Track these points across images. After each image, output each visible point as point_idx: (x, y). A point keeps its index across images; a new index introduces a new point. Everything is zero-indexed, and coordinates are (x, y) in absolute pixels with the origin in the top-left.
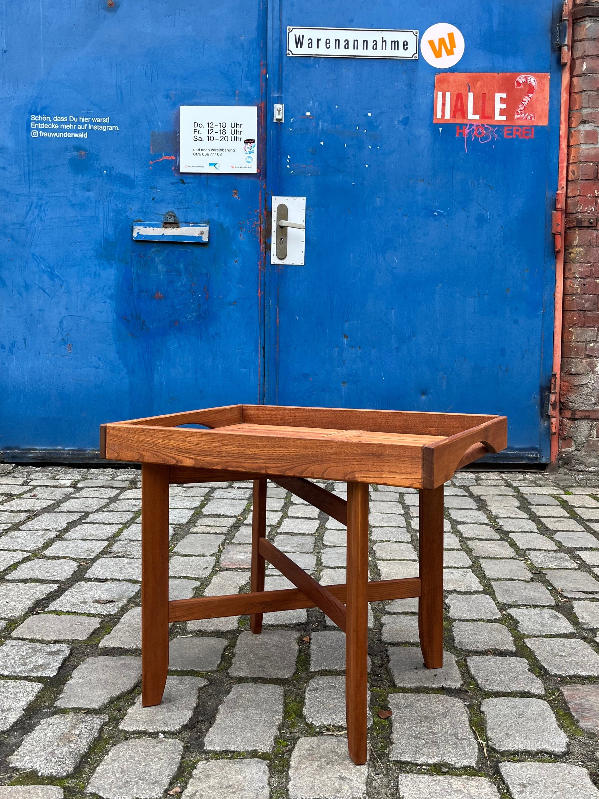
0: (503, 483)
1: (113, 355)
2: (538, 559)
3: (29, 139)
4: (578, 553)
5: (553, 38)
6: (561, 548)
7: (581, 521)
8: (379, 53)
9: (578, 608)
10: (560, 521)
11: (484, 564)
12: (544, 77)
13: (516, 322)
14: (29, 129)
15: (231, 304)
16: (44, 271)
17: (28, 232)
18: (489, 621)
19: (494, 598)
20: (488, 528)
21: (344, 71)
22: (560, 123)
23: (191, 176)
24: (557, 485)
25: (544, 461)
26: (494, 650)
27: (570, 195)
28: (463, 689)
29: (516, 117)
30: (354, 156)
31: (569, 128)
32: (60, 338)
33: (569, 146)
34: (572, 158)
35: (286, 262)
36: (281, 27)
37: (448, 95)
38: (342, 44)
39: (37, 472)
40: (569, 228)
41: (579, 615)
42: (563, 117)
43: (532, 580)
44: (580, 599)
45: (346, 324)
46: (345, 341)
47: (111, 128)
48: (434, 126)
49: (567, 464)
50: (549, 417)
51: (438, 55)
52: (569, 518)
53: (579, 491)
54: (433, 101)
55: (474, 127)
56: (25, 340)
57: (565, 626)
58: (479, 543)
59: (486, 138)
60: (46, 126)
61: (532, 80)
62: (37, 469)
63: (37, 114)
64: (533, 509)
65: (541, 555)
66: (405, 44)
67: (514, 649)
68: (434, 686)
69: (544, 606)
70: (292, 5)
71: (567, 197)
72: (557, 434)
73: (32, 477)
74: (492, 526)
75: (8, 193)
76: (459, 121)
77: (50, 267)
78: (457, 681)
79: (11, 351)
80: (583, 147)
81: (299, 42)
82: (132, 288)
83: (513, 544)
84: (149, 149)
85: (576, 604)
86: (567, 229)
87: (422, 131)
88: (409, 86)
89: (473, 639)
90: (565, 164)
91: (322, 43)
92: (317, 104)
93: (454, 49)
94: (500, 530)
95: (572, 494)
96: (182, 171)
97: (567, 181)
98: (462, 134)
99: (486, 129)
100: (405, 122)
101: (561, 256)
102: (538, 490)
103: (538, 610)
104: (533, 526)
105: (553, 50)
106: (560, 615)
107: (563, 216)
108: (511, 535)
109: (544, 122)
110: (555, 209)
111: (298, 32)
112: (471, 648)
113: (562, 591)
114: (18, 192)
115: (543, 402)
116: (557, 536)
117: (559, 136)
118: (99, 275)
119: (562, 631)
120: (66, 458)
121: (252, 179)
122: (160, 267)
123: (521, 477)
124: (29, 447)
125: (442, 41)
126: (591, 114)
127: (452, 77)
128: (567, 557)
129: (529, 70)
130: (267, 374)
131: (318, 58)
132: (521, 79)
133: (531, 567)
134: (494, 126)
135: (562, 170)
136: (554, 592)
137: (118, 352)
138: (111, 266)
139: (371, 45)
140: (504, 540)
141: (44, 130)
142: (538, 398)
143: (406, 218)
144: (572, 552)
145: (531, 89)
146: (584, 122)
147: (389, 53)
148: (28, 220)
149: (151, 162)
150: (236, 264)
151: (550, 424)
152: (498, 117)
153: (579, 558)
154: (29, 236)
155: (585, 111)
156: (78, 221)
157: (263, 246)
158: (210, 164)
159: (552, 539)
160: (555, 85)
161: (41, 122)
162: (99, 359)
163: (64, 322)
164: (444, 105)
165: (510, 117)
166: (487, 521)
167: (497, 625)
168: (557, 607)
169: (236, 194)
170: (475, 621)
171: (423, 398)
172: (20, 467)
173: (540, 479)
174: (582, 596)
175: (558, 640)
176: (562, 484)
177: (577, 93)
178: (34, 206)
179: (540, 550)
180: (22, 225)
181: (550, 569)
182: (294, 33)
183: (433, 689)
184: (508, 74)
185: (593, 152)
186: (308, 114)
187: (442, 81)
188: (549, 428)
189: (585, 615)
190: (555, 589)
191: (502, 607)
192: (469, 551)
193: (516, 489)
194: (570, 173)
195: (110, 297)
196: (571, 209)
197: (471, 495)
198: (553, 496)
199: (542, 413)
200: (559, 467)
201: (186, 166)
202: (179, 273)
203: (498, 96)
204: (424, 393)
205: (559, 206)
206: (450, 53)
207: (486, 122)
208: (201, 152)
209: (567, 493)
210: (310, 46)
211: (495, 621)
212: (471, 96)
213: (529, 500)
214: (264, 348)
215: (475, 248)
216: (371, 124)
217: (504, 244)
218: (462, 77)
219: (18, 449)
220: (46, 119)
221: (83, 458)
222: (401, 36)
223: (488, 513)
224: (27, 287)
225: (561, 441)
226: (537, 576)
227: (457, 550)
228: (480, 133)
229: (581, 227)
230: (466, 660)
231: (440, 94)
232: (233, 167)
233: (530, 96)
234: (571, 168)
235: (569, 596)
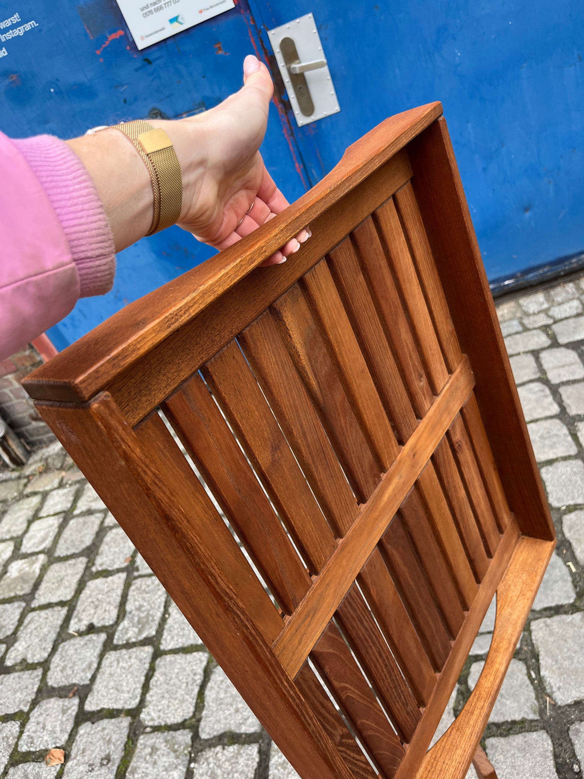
23: (154, 49)
35: (316, 116)
47: (28, 27)
84: (86, 35)
96: (140, 47)
121: (231, 18)
149: (98, 52)
158: (172, 21)
169: (220, 49)
171: (528, 214)
201: (142, 38)
204: (526, 209)
208: (152, 8)
232: (201, 12)
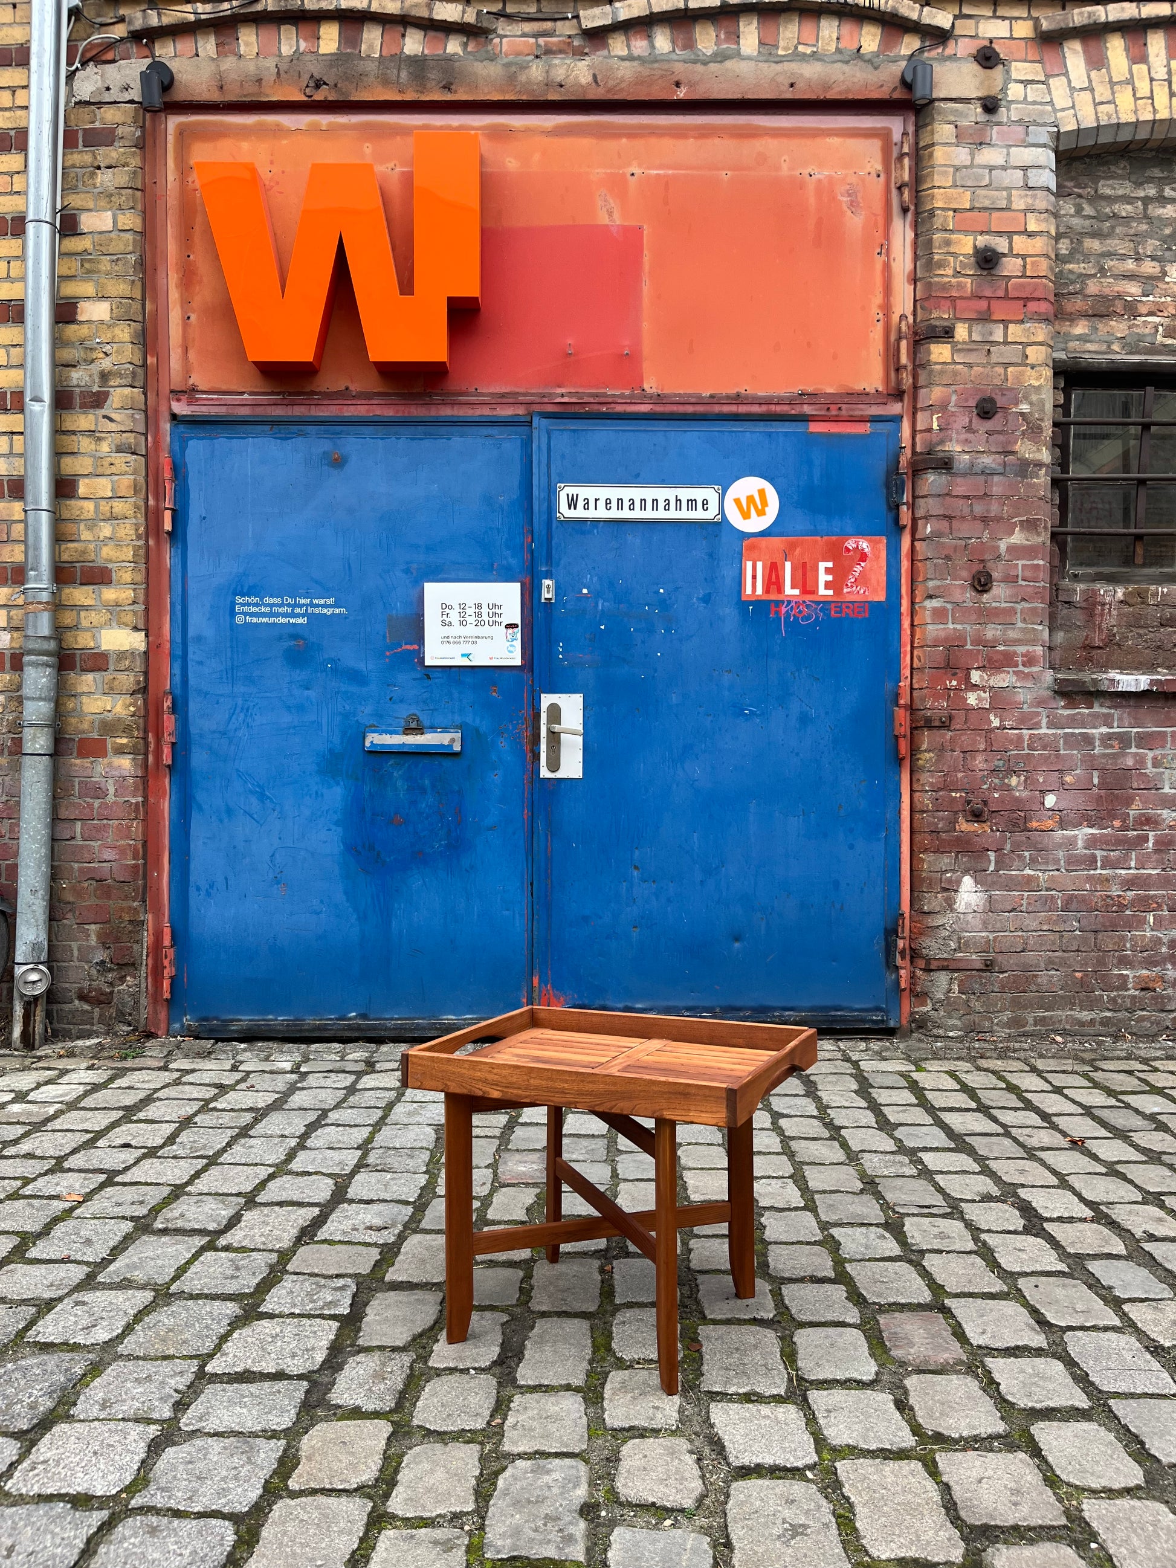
0: (839, 1055)
1: (339, 897)
3: (233, 626)
8: (673, 514)
12: (879, 542)
13: (852, 847)
14: (233, 614)
15: (489, 829)
16: (251, 792)
17: (230, 742)
21: (629, 538)
23: (438, 670)
24: (908, 1058)
25: (892, 1024)
27: (916, 686)
29: (846, 590)
30: (643, 642)
32: (271, 876)
33: (912, 626)
34: (917, 641)
35: (559, 775)
36: (549, 486)
37: (760, 565)
38: (626, 504)
39: (245, 1050)
40: (916, 729)
42: (905, 590)
45: (637, 852)
46: (635, 873)
47: (337, 611)
48: (743, 604)
49: (921, 1027)
50: (896, 969)
51: (746, 515)
53: (935, 1065)
54: (741, 573)
55: (793, 604)
56: (226, 879)
59: (808, 618)
60: (253, 609)
61: (864, 545)
62: (243, 1046)
63: (243, 595)
66: (705, 503)
70: (563, 456)
71: (912, 689)
72: (908, 990)
73: (239, 1057)
75: (206, 694)
76: (773, 597)
77: (259, 786)
79: (208, 894)
80: (931, 627)
81: (572, 504)
82: (364, 811)
84: (384, 637)
86: (913, 729)
87: (727, 611)
88: (711, 555)
90: (909, 649)
91: (601, 504)
92: (596, 578)
93: (766, 509)
95: (924, 1070)
96: (427, 664)
97: (912, 669)
98: (778, 613)
99: (807, 607)
100: (707, 599)
101: (907, 763)
102: (883, 1066)
105: (889, 509)
107: (908, 714)
109: (881, 596)
110: (897, 706)
111: (571, 490)
114: (219, 692)
115: (890, 949)
117: (901, 614)
118: (322, 795)
120: (279, 1031)
121: (515, 672)
122: (399, 783)
123: (863, 1046)
124: (231, 1017)
125: (751, 499)
126: (939, 587)
127: (765, 542)
129: (860, 533)
130: (536, 917)
131: (596, 522)
132: (851, 544)
134: (818, 603)
135: (905, 657)
137: (346, 893)
138: (338, 784)
139: (661, 505)
141: (252, 615)
142: (883, 944)
143: (710, 718)
145: (864, 557)
146: (930, 597)
147: (684, 514)
148: (232, 726)
149: (388, 654)
150: (496, 778)
151: (898, 977)
152: (822, 591)
154: (233, 747)
155: (931, 584)
156: (295, 727)
157: (529, 754)
158: (463, 655)
160: (893, 551)
161: (249, 605)
162: (322, 902)
163: (277, 856)
164: (754, 578)
165: (839, 591)
169: (495, 691)
172: (220, 1044)
173: (887, 1049)
176: (914, 1055)
178: (238, 710)
180: (223, 733)
182: (566, 492)
184: (834, 538)
185: (942, 634)
186: (585, 591)
187: (752, 549)
188: (898, 983)
193: (856, 1064)
194: (916, 660)
195: (337, 824)
196: (919, 705)
198: (901, 1074)
199: (887, 963)
200: (912, 1031)
201: (432, 658)
202: (423, 790)
203: (823, 566)
204: (737, 939)
205: (902, 702)
206: (761, 512)
207: (808, 598)
208: (451, 640)
209: (918, 1069)
210: (586, 507)
212: (788, 565)
213: (871, 1081)
214: (532, 884)
215: (797, 754)
216: (664, 604)
218: (776, 542)
219: (217, 1019)
220: (255, 601)
221: (301, 1031)
222: (699, 493)
223: (818, 1101)
224: (229, 811)
225: (913, 999)
228: (800, 612)
229: (930, 728)
231: (749, 565)
232: (491, 658)
233: (863, 565)
234: (916, 653)
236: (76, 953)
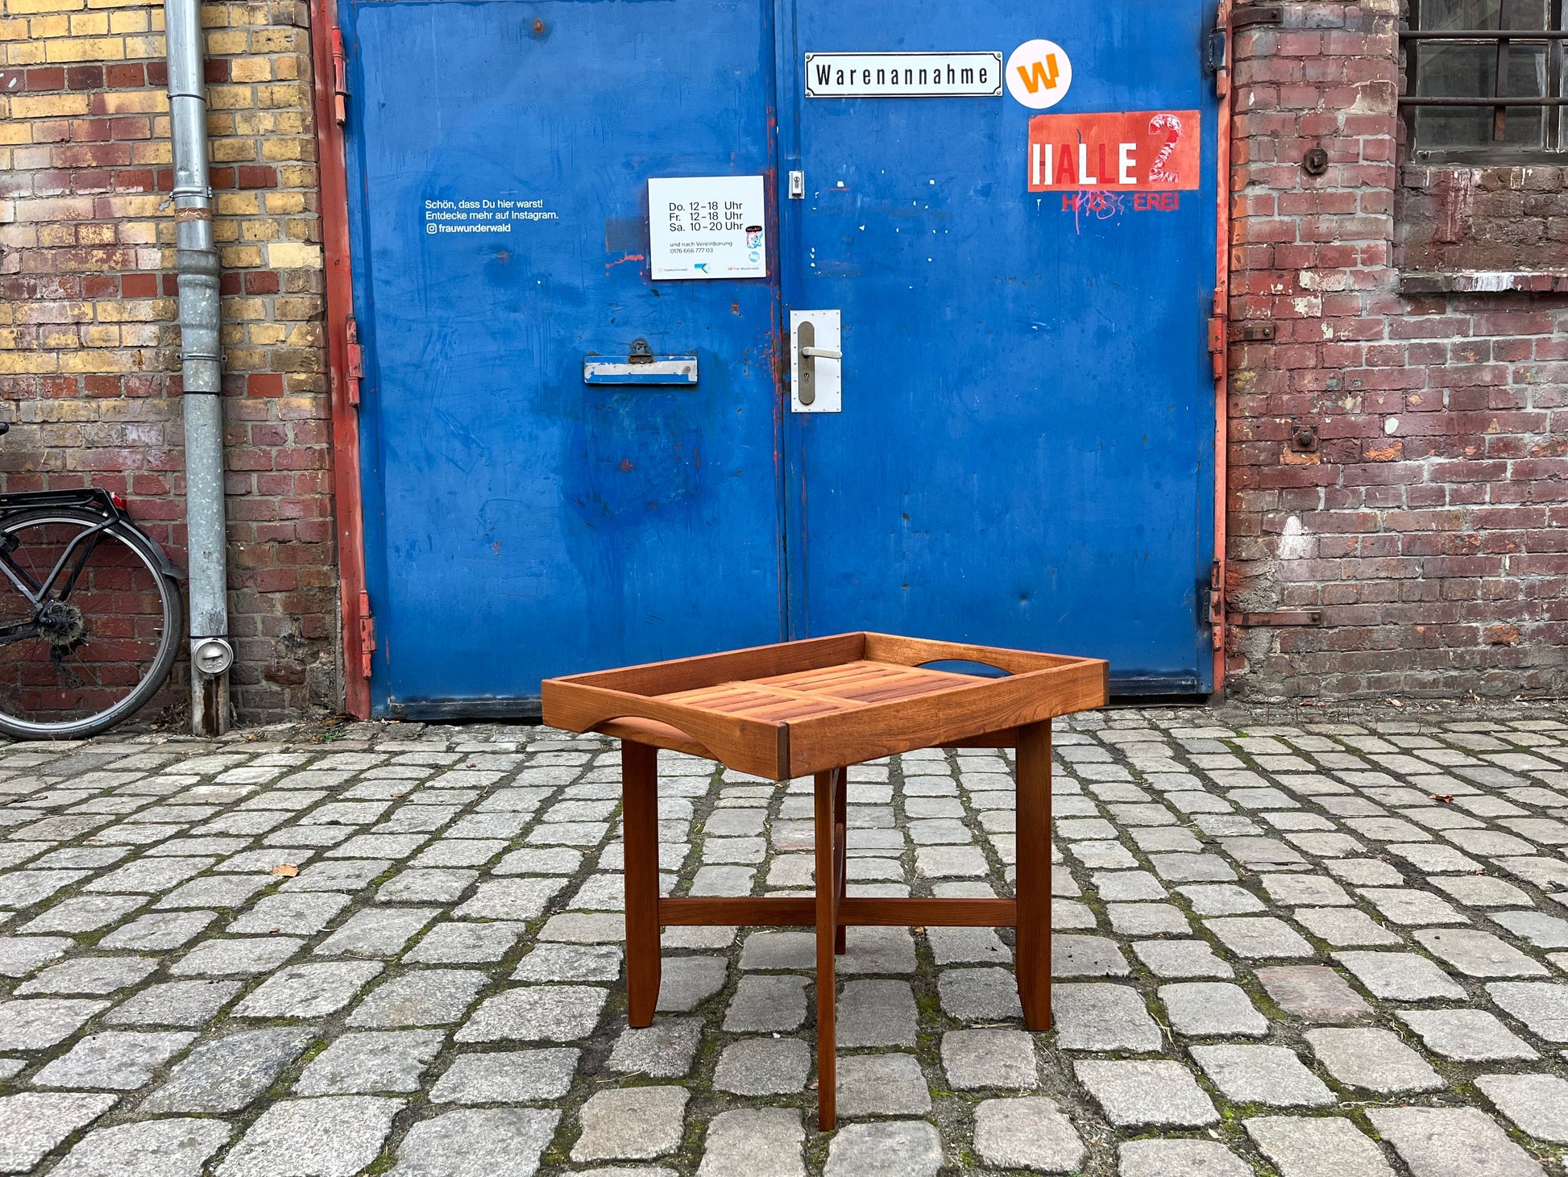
0: (1145, 725)
1: (561, 556)
2: (1208, 825)
3: (424, 237)
4: (1263, 815)
5: (1204, 59)
6: (1238, 810)
7: (1263, 772)
8: (944, 88)
9: (1267, 881)
10: (1234, 774)
11: (1135, 833)
12: (1190, 117)
13: (1158, 485)
14: (423, 222)
15: (733, 474)
16: (454, 435)
17: (427, 376)
18: (1153, 901)
19: (1156, 874)
20: (1132, 787)
21: (893, 118)
22: (1216, 185)
23: (668, 284)
24: (1225, 725)
25: (1204, 689)
26: (1165, 934)
27: (1234, 292)
28: (1132, 976)
29: (1151, 178)
30: (911, 245)
31: (1231, 192)
32: (482, 533)
33: (1230, 219)
34: (1235, 238)
35: (813, 408)
36: (795, 55)
37: (1049, 148)
38: (888, 76)
39: (459, 732)
40: (1234, 343)
41: (1270, 891)
42: (1221, 176)
43: (1203, 851)
44: (1269, 872)
45: (906, 498)
46: (905, 523)
47: (546, 216)
48: (1029, 197)
49: (1238, 693)
50: (1210, 625)
51: (1032, 88)
52: (1246, 769)
53: (1258, 731)
54: (1026, 160)
55: (1089, 195)
56: (429, 537)
57: (1253, 903)
58: (1123, 807)
59: (1107, 212)
60: (448, 216)
61: (1174, 121)
62: (457, 728)
63: (433, 199)
64: (1194, 759)
65: (1212, 819)
66: (983, 73)
67: (1190, 931)
68: (1097, 974)
69: (1223, 882)
70: (811, 19)
71: (1229, 296)
72: (1222, 650)
73: (454, 739)
74: (1138, 785)
75: (396, 320)
76: (1066, 187)
77: (462, 427)
78: (1123, 968)
79: (410, 556)
80: (1252, 220)
81: (823, 77)
82: (586, 455)
83: (1171, 807)
84: (603, 245)
85: (1263, 877)
86: (1230, 344)
87: (1011, 204)
88: (991, 137)
89: (1136, 922)
90: (1226, 247)
91: (858, 77)
92: (852, 169)
93: (1057, 79)
94: (1149, 789)
95: (1247, 736)
96: (654, 277)
97: (1230, 271)
98: (1070, 206)
99: (1106, 198)
100: (986, 191)
101: (1223, 384)
102: (1198, 733)
103: (1216, 887)
104: (1196, 782)
105: (1205, 75)
106: (1245, 891)
107: (1225, 325)
108: (1166, 795)
109: (1194, 185)
110: (1213, 315)
111: (822, 61)
112: (1135, 932)
113: (1245, 863)
114: (411, 317)
115: (1201, 603)
116: (1231, 795)
117: (1216, 205)
118: (537, 438)
119: (1250, 910)
120: (498, 711)
121: (758, 285)
122: (626, 422)
123: (1171, 714)
124: (443, 697)
125: (1037, 67)
126: (1263, 170)
127: (1053, 120)
128: (1248, 821)
129: (1169, 107)
130: (790, 575)
131: (852, 99)
132: (1157, 121)
133: (1200, 836)
134: (1118, 194)
135: (1222, 257)
136: (1235, 864)
137: (569, 552)
138: (555, 423)
139: (931, 76)
140: (1158, 802)
141: (446, 223)
142: (1193, 597)
143: (991, 337)
144: (1253, 813)
145: (1173, 136)
146: (1253, 183)
147: (959, 88)
148: (427, 358)
149: (607, 266)
150: (739, 414)
151: (1212, 635)
152: (1124, 179)
153: (1265, 822)
154: (430, 382)
155: (1253, 167)
156: (502, 357)
157: (778, 385)
158: (697, 266)
159: (1225, 798)
160: (1209, 128)
161: (441, 210)
162: (542, 562)
163: (487, 509)
164: (1042, 163)
165: (1142, 179)
166: (1130, 778)
167: (1164, 906)
168: (1241, 882)
169: (736, 309)
170: (1135, 902)
171: (1024, 603)
172: (430, 727)
173: (1200, 717)
174: (1273, 868)
175: (1246, 919)
176: (1231, 722)
177: (1241, 139)
178: (434, 339)
179: (1209, 813)
180: (418, 366)
181: (1226, 836)
182: (815, 62)
183: (1095, 977)
184: (1138, 113)
185: (1266, 228)
186: (840, 184)
187: (1039, 128)
188: (1211, 642)
189: (1278, 891)
190: (1236, 861)
191: (1168, 885)
192: (1112, 819)
193: (1166, 732)
194: (1234, 261)
195: (555, 470)
196: (1236, 314)
197: (1101, 743)
198: (1220, 740)
199: (1199, 619)
200: (1226, 698)
201: (660, 270)
202: (655, 431)
203: (1124, 148)
204: (1024, 597)
205: (1218, 311)
206: (1050, 84)
207: (1106, 188)
208: (682, 248)
209: (1240, 735)
210: (840, 81)
211: (1161, 901)
212: (1083, 148)
213: (1187, 747)
214: (784, 538)
215: (1095, 377)
216: (935, 198)
217: (1138, 370)
218: (1069, 120)
219: (426, 700)
220: (448, 205)
221: (523, 711)
222: (976, 62)
223: (1130, 767)
224: (430, 459)
225: (1228, 660)
226: (1209, 847)
227: (1095, 817)
228: (1098, 205)
229: (1251, 341)
230: (1130, 946)
231: (1037, 148)
232: (730, 269)
233: (1172, 145)
234: (1234, 252)
235: (1255, 869)
236: (260, 626)
